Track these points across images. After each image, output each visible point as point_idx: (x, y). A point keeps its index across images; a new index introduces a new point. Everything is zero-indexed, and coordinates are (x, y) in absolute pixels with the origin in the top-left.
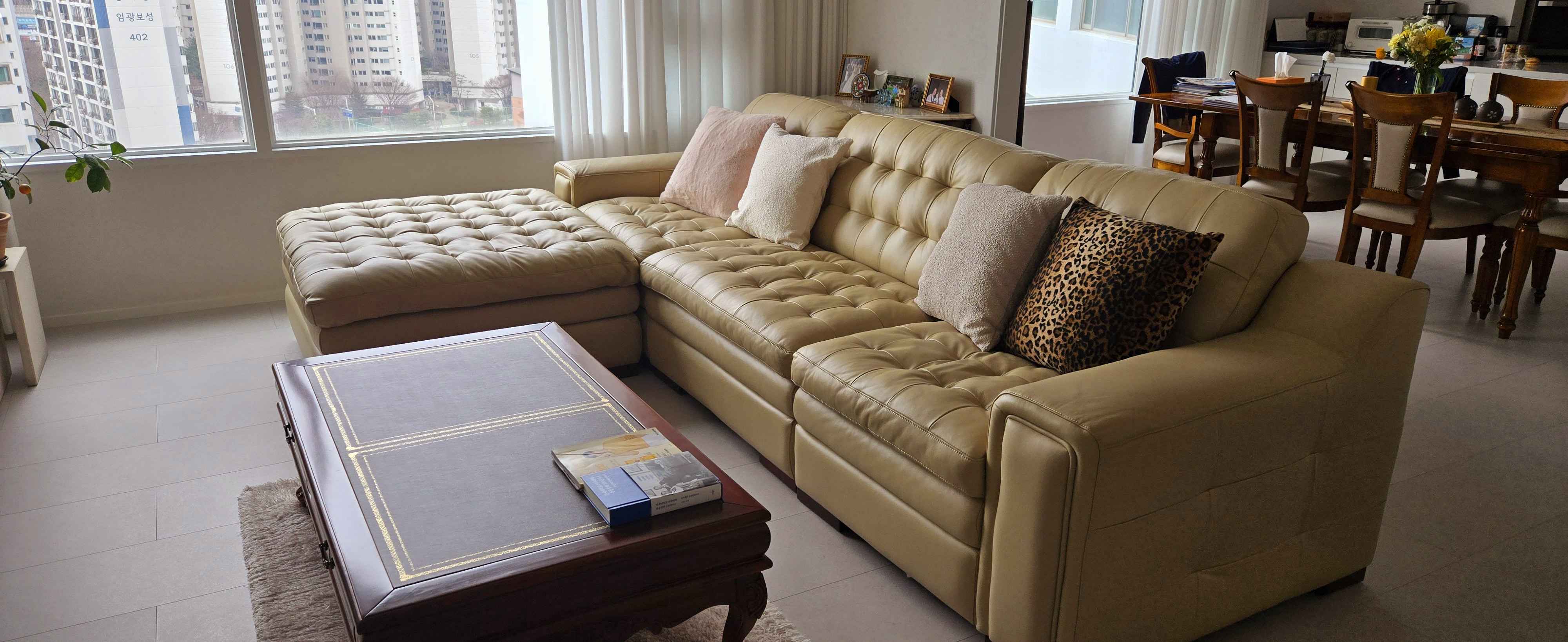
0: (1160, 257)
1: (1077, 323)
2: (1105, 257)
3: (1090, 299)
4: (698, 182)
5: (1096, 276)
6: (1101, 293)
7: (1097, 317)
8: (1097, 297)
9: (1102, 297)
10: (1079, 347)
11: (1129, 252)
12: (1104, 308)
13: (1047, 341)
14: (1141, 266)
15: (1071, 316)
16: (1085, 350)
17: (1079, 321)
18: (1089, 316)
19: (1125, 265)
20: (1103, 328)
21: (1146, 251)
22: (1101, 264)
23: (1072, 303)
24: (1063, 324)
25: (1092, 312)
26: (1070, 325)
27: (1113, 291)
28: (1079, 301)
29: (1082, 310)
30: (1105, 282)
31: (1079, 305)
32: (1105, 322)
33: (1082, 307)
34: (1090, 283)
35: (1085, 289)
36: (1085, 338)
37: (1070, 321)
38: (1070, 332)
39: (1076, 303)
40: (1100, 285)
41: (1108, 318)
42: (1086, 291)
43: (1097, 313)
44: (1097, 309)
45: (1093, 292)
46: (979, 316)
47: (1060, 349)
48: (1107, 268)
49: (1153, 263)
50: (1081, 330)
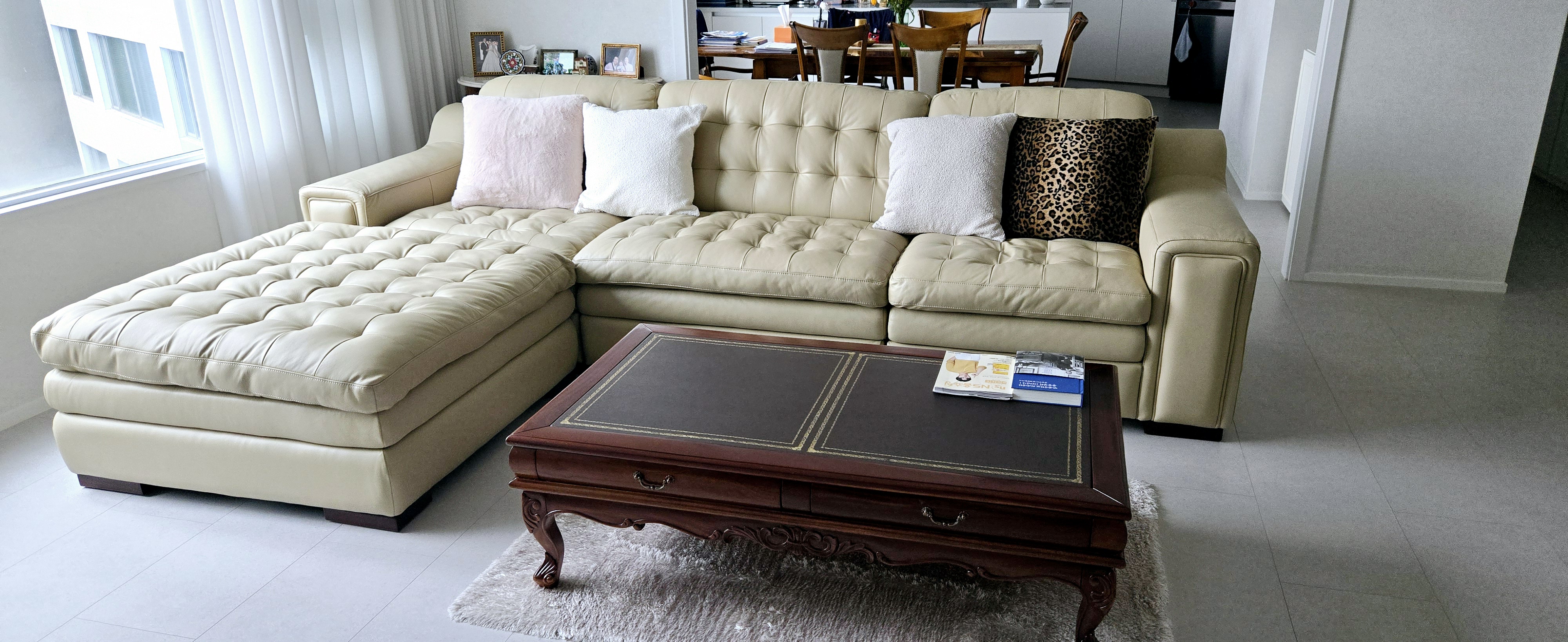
0: (1132, 139)
1: (1093, 198)
2: (1090, 147)
3: (1097, 178)
4: (519, 176)
5: (1092, 162)
6: (1104, 172)
7: (1109, 189)
8: (1102, 176)
9: (1106, 174)
10: (1102, 213)
11: (1108, 140)
12: (1112, 182)
13: (1069, 217)
14: (1122, 148)
15: (1086, 194)
16: (1108, 214)
17: (1095, 196)
18: (1102, 190)
19: (1111, 150)
20: (1118, 195)
21: (1120, 138)
22: (1090, 153)
23: (1080, 185)
24: (1080, 201)
25: (1105, 187)
26: (1088, 200)
27: (1112, 168)
28: (1087, 182)
29: (1094, 188)
30: (1102, 164)
31: (1088, 185)
32: (1117, 191)
33: (1093, 185)
34: (1090, 168)
35: (1088, 173)
36: (1105, 206)
37: (1087, 197)
38: (1090, 205)
39: (1085, 184)
40: (1099, 167)
41: (1118, 187)
42: (1090, 174)
43: (1108, 187)
44: (1107, 183)
45: (1097, 173)
46: (990, 216)
47: (1084, 219)
48: (1098, 155)
49: (1130, 144)
50: (1100, 202)
